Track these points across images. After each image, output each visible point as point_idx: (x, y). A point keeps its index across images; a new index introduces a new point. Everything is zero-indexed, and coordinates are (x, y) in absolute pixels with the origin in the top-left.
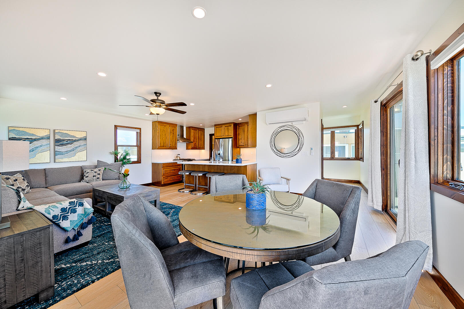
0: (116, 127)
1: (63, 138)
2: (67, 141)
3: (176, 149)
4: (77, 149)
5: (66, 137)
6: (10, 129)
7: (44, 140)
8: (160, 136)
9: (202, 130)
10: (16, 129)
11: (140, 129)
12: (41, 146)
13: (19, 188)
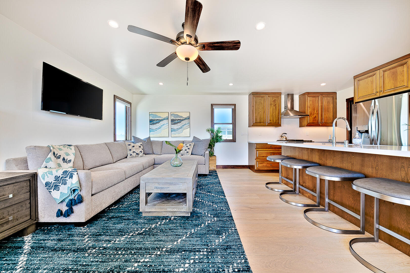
1: (175, 119)
2: (178, 121)
3: (280, 125)
4: (184, 126)
5: (177, 117)
6: (150, 113)
7: (165, 121)
8: (256, 109)
9: (333, 95)
10: (153, 113)
11: (235, 105)
12: (164, 125)
13: (134, 152)
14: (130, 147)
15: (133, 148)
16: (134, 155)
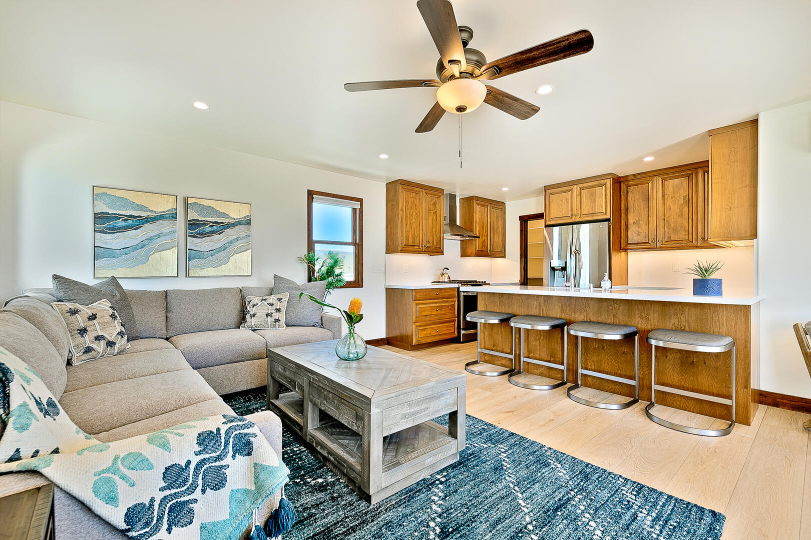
0: (311, 194)
1: (203, 219)
2: (212, 226)
3: (442, 253)
4: (233, 245)
5: (210, 215)
6: (97, 191)
7: (165, 222)
8: (406, 217)
9: (499, 205)
10: (109, 192)
11: (361, 200)
12: (159, 236)
13: (98, 338)
14: (80, 320)
15: (91, 323)
16: (100, 347)
